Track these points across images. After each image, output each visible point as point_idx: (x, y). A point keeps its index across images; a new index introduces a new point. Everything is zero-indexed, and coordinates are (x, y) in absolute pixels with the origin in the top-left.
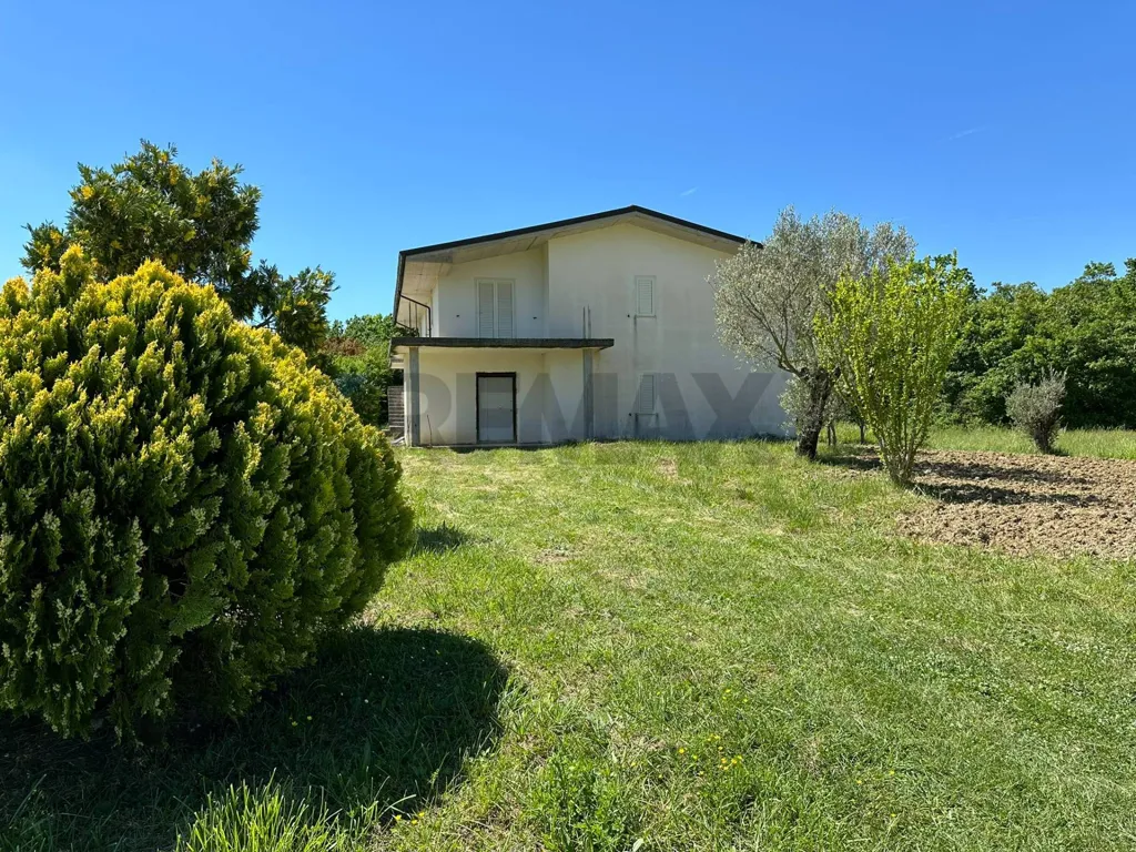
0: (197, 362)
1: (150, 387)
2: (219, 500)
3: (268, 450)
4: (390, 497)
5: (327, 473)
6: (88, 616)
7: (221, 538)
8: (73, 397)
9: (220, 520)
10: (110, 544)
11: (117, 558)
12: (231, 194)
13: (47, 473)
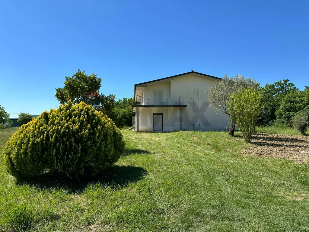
0: (89, 118)
1: (82, 122)
2: (92, 140)
3: (100, 133)
4: (120, 141)
5: (109, 136)
6: (73, 157)
7: (92, 146)
8: (71, 124)
9: (92, 144)
10: (76, 147)
11: (77, 149)
12: (96, 80)
13: (67, 136)
